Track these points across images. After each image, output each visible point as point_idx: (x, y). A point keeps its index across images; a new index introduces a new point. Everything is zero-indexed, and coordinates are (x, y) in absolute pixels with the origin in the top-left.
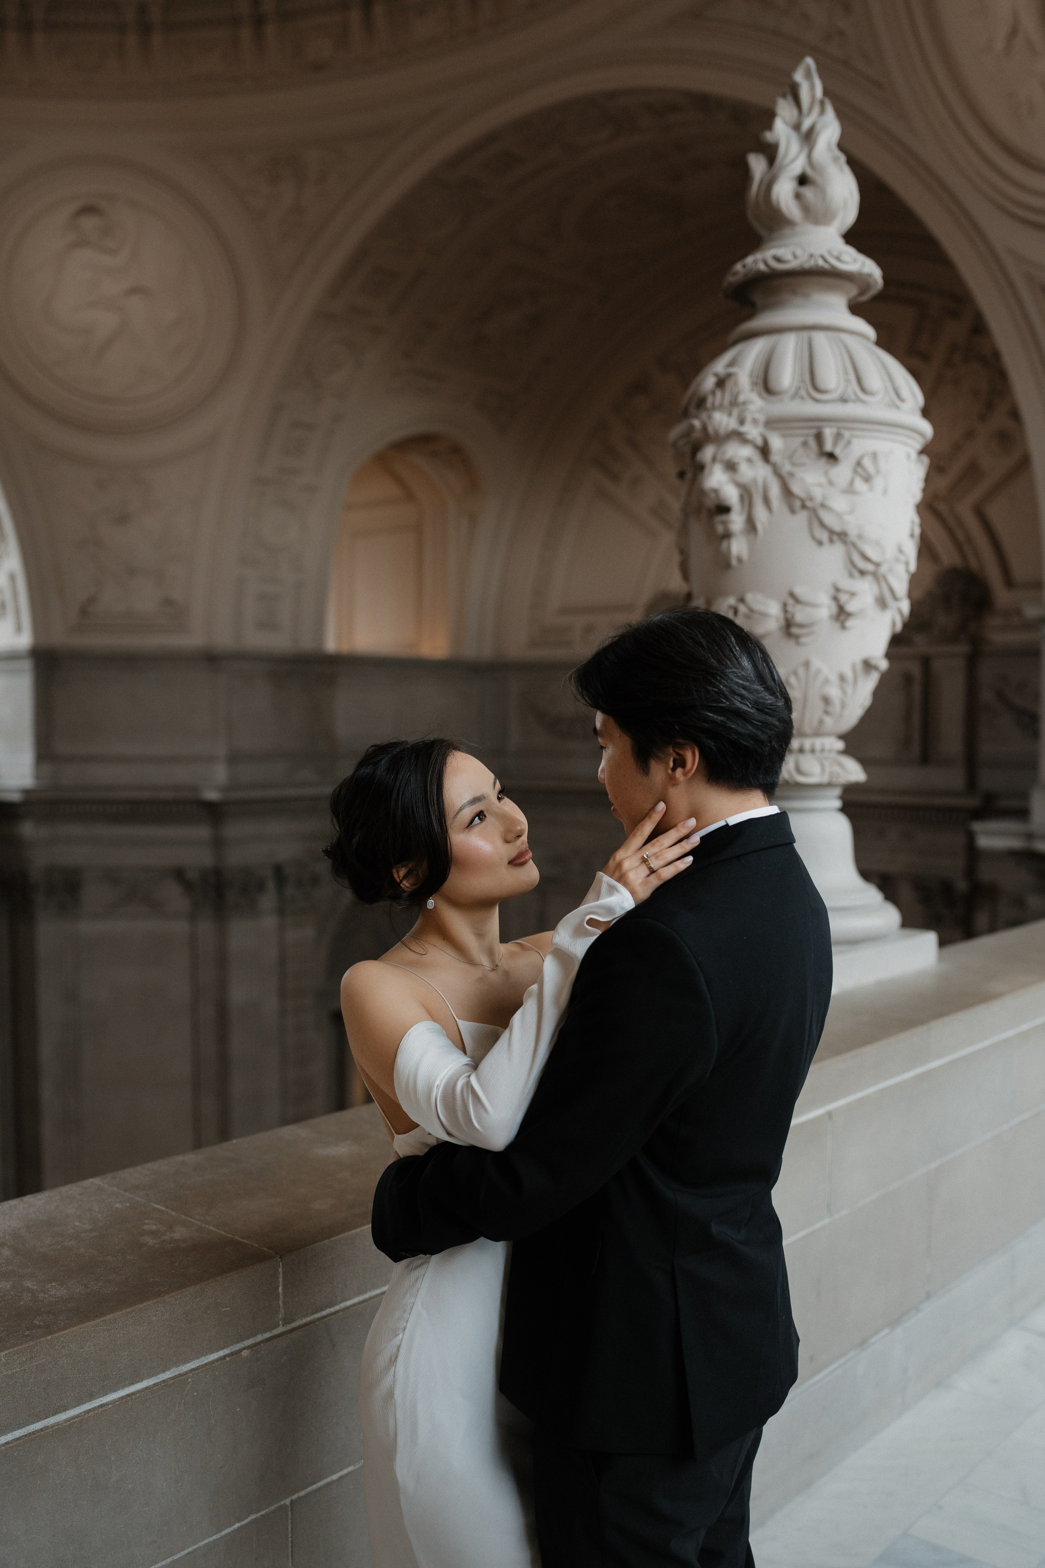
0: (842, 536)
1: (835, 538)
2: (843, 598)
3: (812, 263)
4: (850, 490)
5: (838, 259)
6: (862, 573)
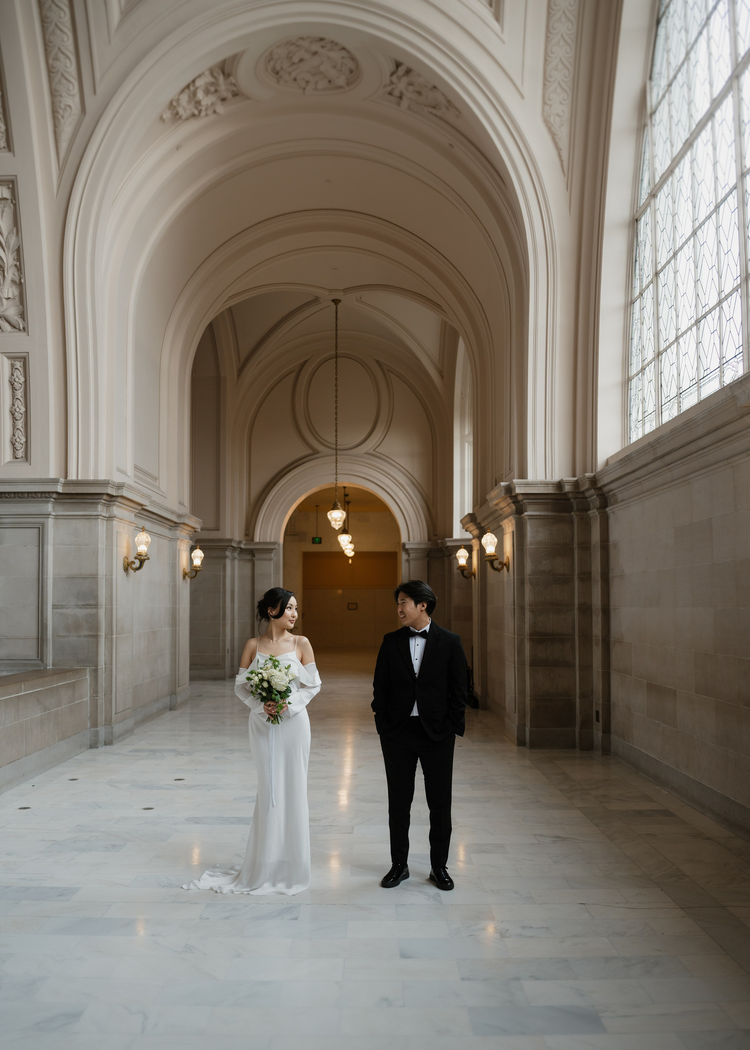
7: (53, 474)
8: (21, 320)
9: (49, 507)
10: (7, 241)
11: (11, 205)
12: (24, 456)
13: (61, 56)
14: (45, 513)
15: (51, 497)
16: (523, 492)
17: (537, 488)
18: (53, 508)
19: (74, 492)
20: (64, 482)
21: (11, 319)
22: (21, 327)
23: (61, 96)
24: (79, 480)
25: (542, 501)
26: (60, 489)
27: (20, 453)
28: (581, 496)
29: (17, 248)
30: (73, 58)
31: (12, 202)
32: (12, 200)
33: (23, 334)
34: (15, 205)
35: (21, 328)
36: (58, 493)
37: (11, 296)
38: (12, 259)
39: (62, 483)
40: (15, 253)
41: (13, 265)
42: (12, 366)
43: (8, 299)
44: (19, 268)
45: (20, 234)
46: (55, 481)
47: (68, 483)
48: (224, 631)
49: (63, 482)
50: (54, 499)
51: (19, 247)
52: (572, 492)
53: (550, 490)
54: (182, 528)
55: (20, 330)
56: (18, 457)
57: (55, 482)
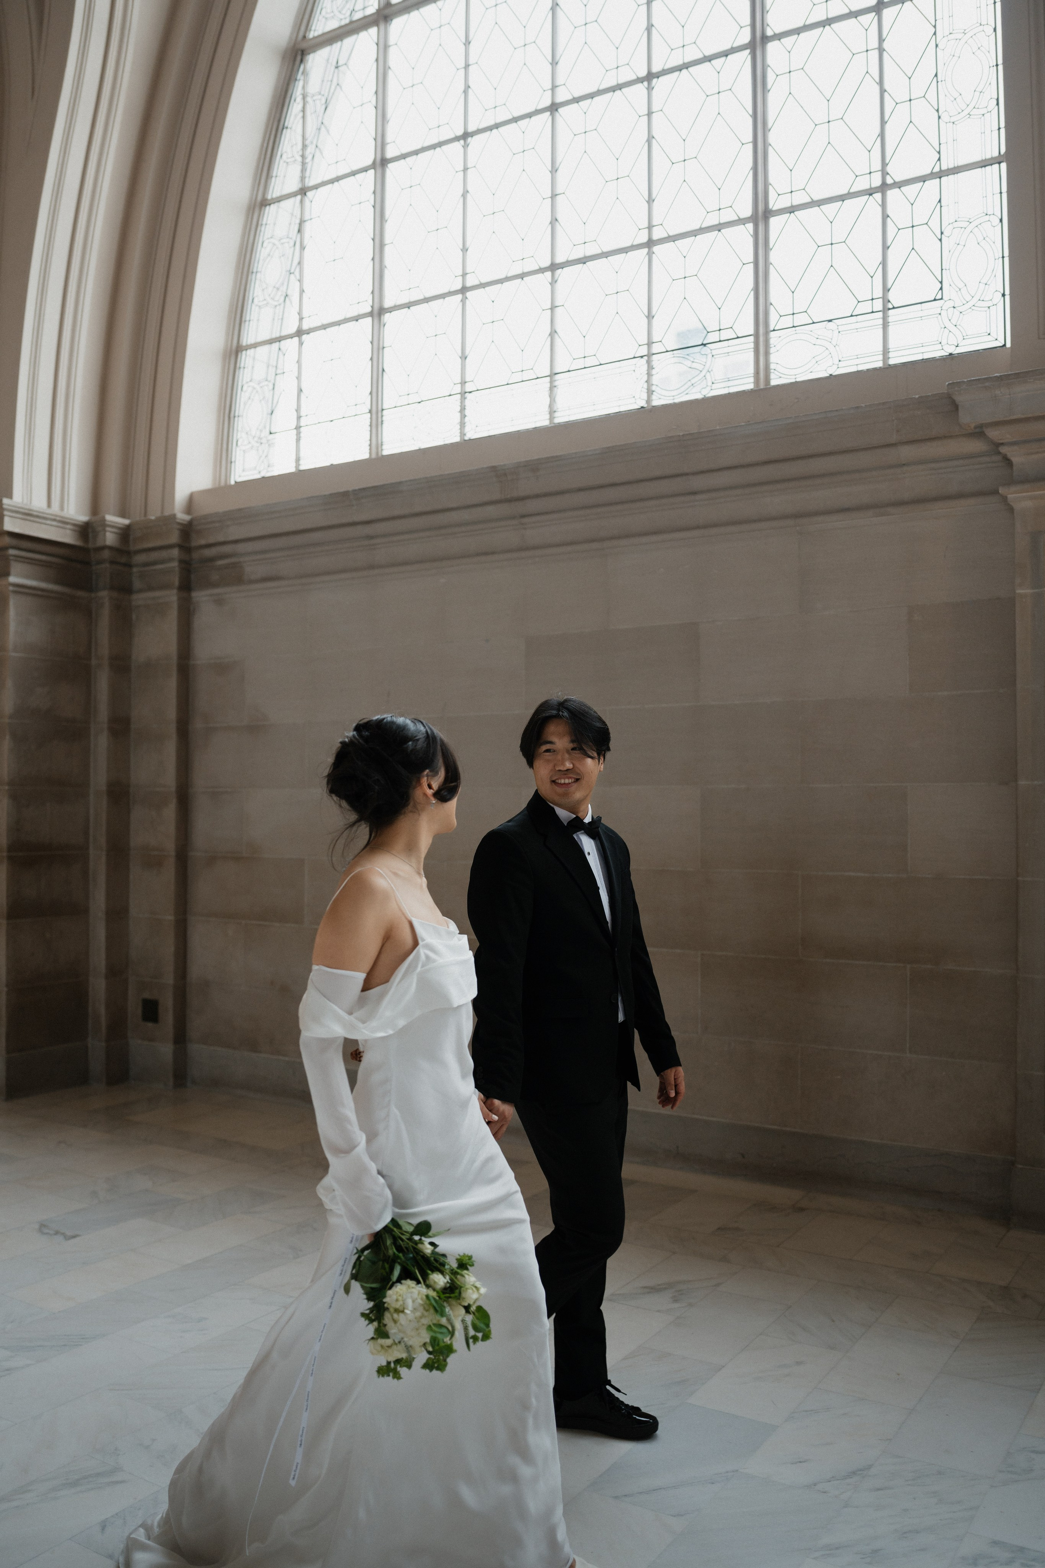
16: (17, 530)
17: (44, 526)
25: (43, 557)
28: (123, 560)
52: (110, 548)
53: (66, 537)
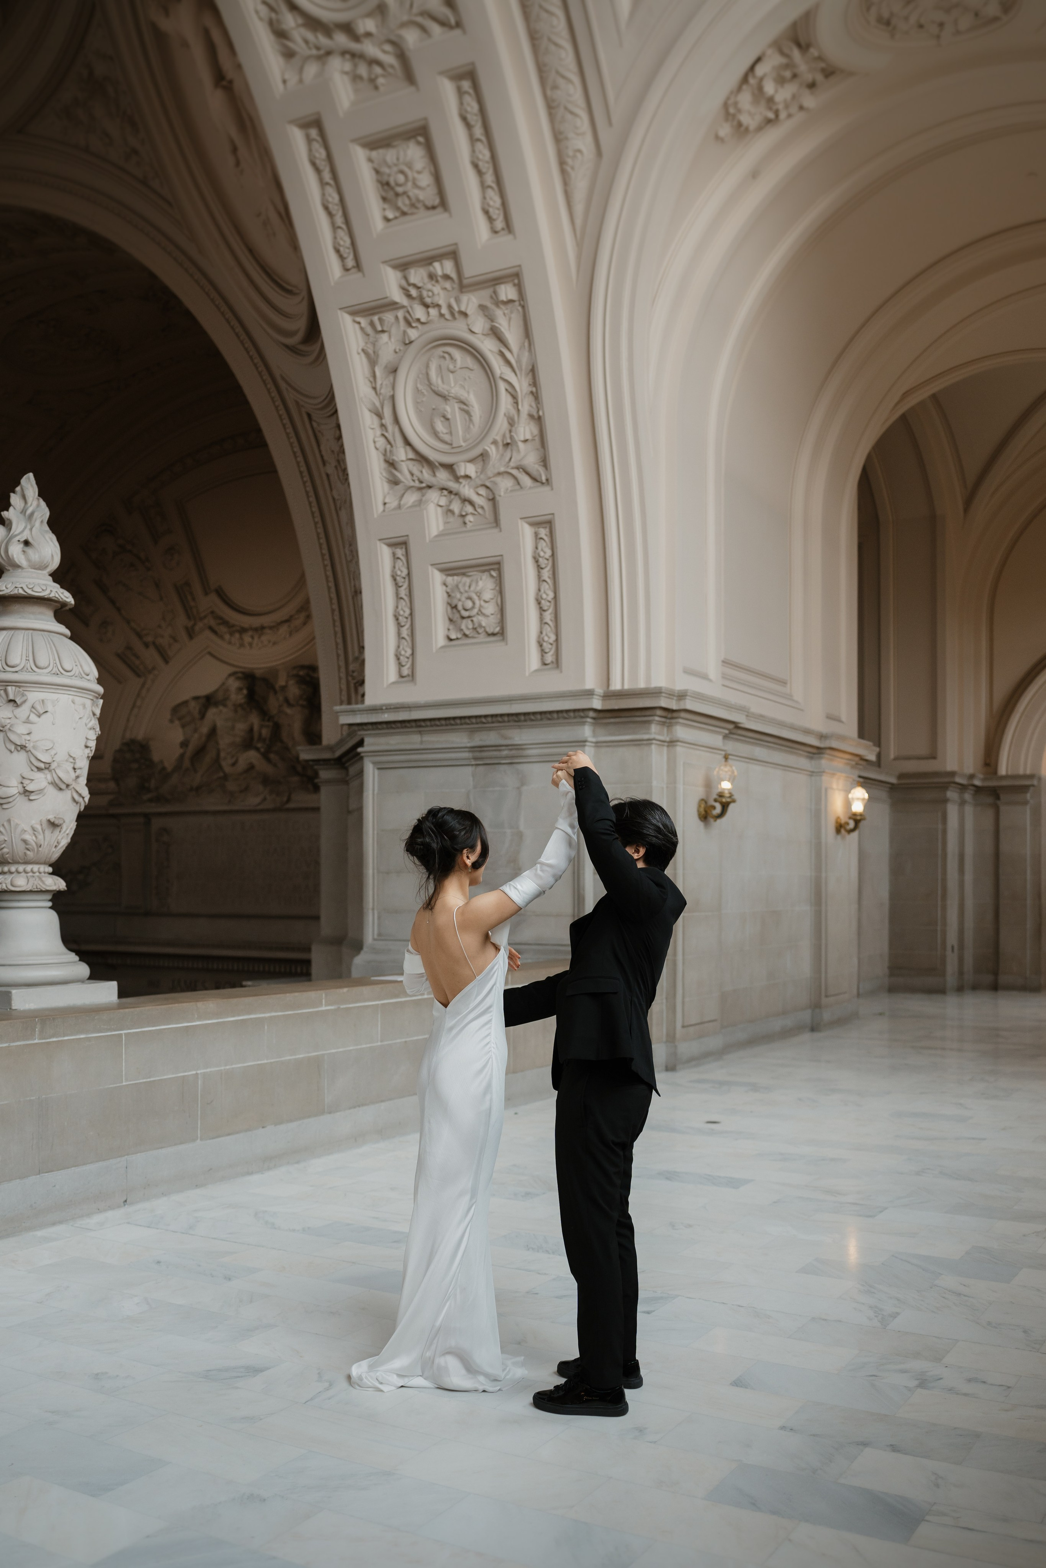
0: (23, 747)
1: (19, 748)
2: (26, 782)
3: (16, 592)
4: (27, 721)
5: (32, 589)
6: (39, 769)
7: (591, 681)
8: (544, 468)
9: (587, 731)
10: (518, 361)
11: (520, 308)
12: (554, 660)
13: (561, 82)
14: (580, 739)
15: (587, 717)
18: (594, 731)
19: (616, 707)
20: (604, 693)
21: (530, 470)
22: (544, 479)
23: (566, 138)
24: (626, 690)
26: (597, 704)
27: (549, 658)
29: (530, 367)
30: (576, 79)
31: (520, 305)
32: (519, 301)
33: (546, 489)
34: (523, 307)
35: (544, 481)
36: (595, 710)
37: (528, 437)
38: (527, 384)
39: (600, 696)
40: (531, 374)
41: (529, 392)
42: (536, 534)
43: (526, 441)
44: (536, 396)
45: (532, 347)
46: (590, 693)
47: (609, 695)
48: (944, 918)
49: (602, 695)
50: (594, 718)
51: (533, 367)
54: (829, 755)
55: (543, 483)
56: (547, 662)
57: (588, 695)
